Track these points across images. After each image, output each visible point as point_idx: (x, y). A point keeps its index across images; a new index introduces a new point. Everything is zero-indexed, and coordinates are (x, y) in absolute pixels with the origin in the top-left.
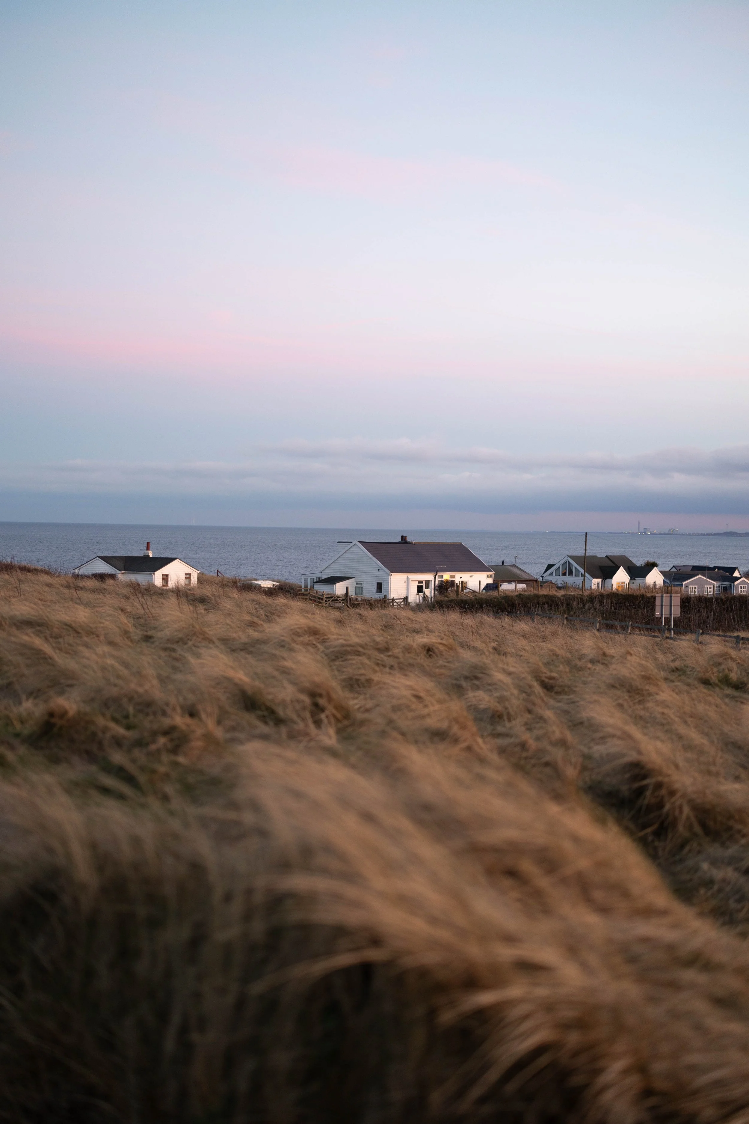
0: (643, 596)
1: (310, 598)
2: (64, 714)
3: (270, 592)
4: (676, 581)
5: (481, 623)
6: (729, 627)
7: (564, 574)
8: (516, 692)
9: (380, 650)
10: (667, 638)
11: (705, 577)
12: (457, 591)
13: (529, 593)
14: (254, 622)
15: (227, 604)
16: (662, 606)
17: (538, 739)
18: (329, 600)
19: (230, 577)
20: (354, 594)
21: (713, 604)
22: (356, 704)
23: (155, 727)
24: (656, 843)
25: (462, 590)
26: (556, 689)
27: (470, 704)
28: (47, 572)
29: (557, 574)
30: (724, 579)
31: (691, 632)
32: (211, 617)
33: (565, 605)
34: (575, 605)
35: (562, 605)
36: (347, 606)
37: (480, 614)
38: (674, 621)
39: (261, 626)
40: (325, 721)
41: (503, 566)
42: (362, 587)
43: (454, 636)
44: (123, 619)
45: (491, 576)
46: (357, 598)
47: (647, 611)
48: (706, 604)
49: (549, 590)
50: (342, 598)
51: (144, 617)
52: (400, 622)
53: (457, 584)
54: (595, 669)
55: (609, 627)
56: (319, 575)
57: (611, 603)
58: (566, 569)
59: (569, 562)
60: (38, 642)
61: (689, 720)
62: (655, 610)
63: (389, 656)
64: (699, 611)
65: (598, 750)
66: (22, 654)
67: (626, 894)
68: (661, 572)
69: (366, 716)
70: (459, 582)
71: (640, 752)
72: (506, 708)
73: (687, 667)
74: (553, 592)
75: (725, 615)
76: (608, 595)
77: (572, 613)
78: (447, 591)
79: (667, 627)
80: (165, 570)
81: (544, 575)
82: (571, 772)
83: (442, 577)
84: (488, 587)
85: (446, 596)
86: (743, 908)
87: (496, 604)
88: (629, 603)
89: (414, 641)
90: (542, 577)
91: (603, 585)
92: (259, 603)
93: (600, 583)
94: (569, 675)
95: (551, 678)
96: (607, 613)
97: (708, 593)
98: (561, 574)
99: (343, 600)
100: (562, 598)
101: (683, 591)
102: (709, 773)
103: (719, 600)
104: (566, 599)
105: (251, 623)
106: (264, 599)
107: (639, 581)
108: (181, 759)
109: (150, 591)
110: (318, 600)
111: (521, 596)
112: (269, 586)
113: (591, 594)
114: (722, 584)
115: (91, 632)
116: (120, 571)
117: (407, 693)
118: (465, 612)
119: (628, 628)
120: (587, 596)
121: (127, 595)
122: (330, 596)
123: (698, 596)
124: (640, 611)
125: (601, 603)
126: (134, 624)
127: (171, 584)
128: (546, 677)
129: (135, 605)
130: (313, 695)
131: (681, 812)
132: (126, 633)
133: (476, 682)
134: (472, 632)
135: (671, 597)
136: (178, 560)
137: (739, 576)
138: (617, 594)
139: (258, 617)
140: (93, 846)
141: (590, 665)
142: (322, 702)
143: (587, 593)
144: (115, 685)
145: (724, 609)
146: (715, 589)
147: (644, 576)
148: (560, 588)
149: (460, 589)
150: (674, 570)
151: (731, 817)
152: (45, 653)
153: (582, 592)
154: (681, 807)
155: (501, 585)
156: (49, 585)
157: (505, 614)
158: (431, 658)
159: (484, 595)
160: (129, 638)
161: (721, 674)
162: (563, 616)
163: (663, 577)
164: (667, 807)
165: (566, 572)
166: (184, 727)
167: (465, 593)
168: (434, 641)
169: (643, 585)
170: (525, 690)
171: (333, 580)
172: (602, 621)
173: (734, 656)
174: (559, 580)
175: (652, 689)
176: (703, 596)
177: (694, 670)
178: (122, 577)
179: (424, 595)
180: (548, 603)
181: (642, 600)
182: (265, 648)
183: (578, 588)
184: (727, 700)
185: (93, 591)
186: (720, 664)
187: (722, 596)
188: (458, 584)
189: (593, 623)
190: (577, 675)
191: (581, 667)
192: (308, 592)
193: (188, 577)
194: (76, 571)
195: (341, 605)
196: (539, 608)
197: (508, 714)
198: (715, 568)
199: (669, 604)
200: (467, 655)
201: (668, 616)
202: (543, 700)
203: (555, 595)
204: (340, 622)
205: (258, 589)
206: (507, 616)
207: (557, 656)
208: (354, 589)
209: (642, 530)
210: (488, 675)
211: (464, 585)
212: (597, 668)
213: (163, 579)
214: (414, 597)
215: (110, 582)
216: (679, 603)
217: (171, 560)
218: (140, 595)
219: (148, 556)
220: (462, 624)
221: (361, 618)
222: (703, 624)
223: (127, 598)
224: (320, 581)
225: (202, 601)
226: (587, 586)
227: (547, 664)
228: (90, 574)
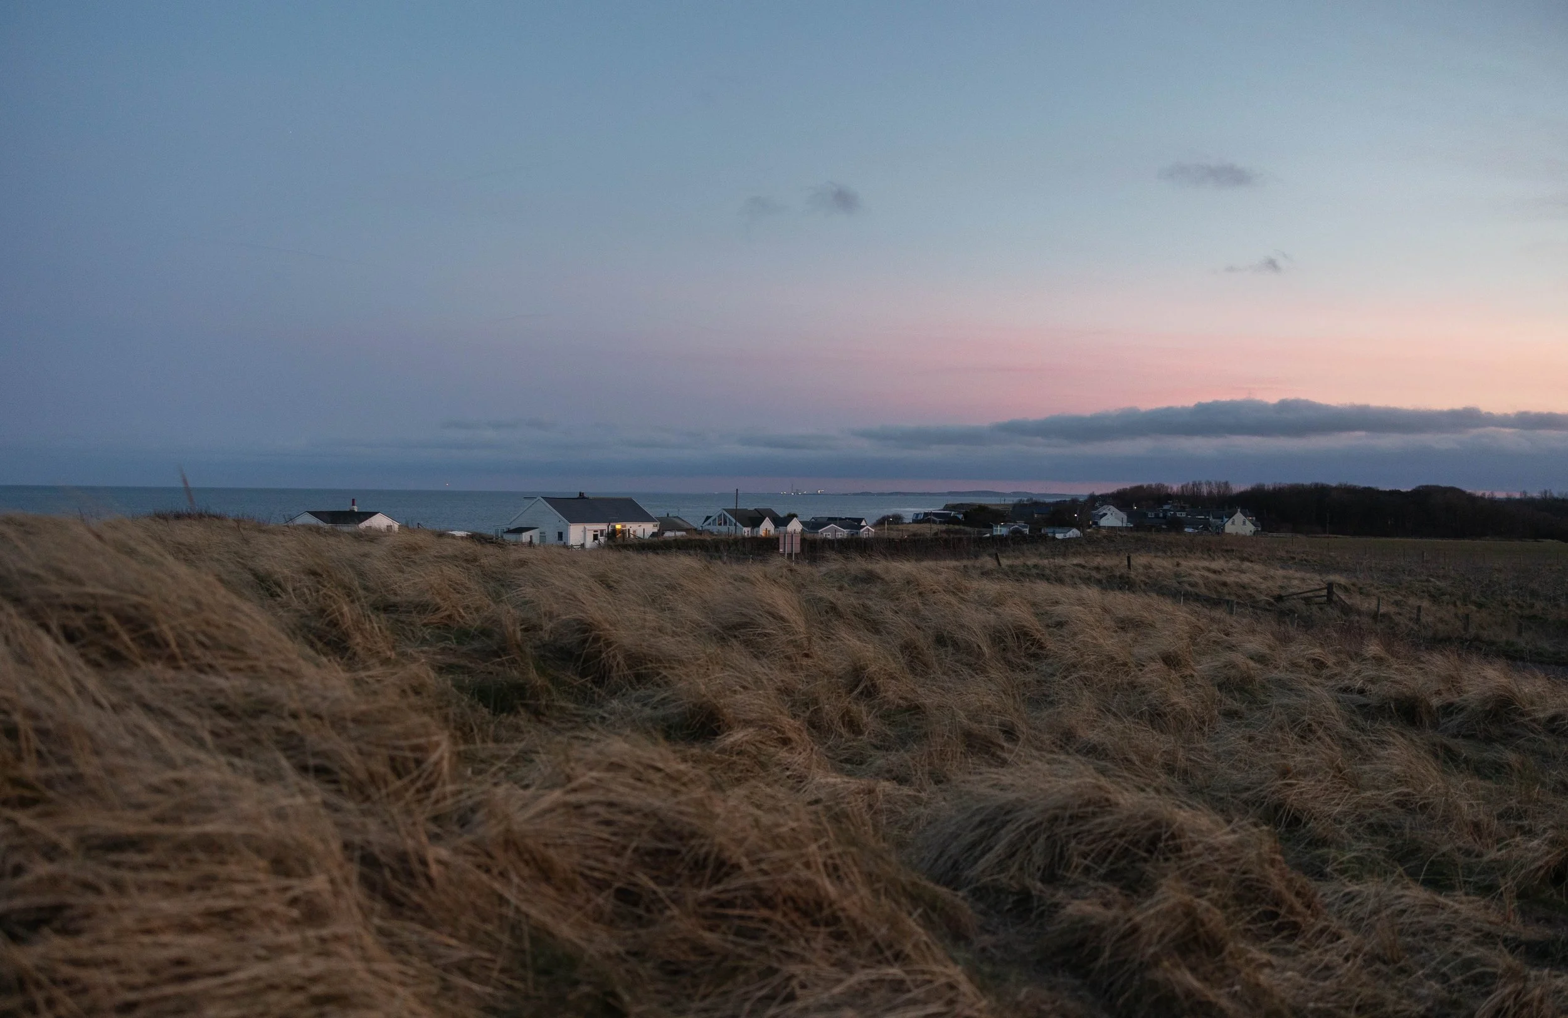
0: (774, 539)
4: (811, 529)
7: (720, 524)
11: (838, 525)
12: (625, 537)
13: (687, 538)
16: (785, 544)
20: (538, 541)
21: (834, 544)
25: (630, 536)
29: (714, 524)
30: (852, 527)
41: (667, 517)
42: (545, 536)
45: (656, 526)
46: (540, 545)
49: (705, 535)
50: (527, 545)
53: (626, 531)
56: (508, 526)
58: (721, 520)
59: (724, 514)
62: (780, 547)
68: (799, 521)
70: (628, 530)
74: (709, 537)
76: (757, 541)
78: (616, 537)
80: (369, 521)
81: (702, 525)
83: (613, 526)
84: (653, 534)
85: (615, 541)
87: (656, 546)
88: (763, 544)
90: (700, 526)
91: (753, 534)
93: (750, 531)
98: (717, 524)
101: (812, 536)
103: (839, 541)
107: (782, 529)
110: (507, 546)
111: (680, 540)
112: (462, 535)
114: (848, 530)
116: (327, 523)
122: (516, 543)
123: (822, 538)
127: (374, 532)
135: (792, 537)
136: (380, 513)
137: (865, 524)
146: (840, 533)
147: (786, 525)
148: (715, 535)
149: (628, 535)
150: (815, 520)
155: (664, 533)
159: (649, 540)
163: (801, 525)
165: (721, 522)
167: (633, 538)
169: (784, 532)
171: (520, 530)
174: (715, 529)
176: (827, 538)
178: (329, 527)
179: (598, 540)
180: (700, 545)
181: (773, 541)
187: (846, 538)
192: (498, 541)
193: (390, 527)
194: (288, 524)
195: (525, 549)
198: (847, 518)
199: (790, 543)
201: (791, 552)
208: (538, 537)
211: (632, 532)
214: (589, 542)
215: (317, 531)
216: (799, 542)
217: (374, 514)
219: (354, 510)
224: (509, 531)
226: (739, 533)
228: (301, 525)
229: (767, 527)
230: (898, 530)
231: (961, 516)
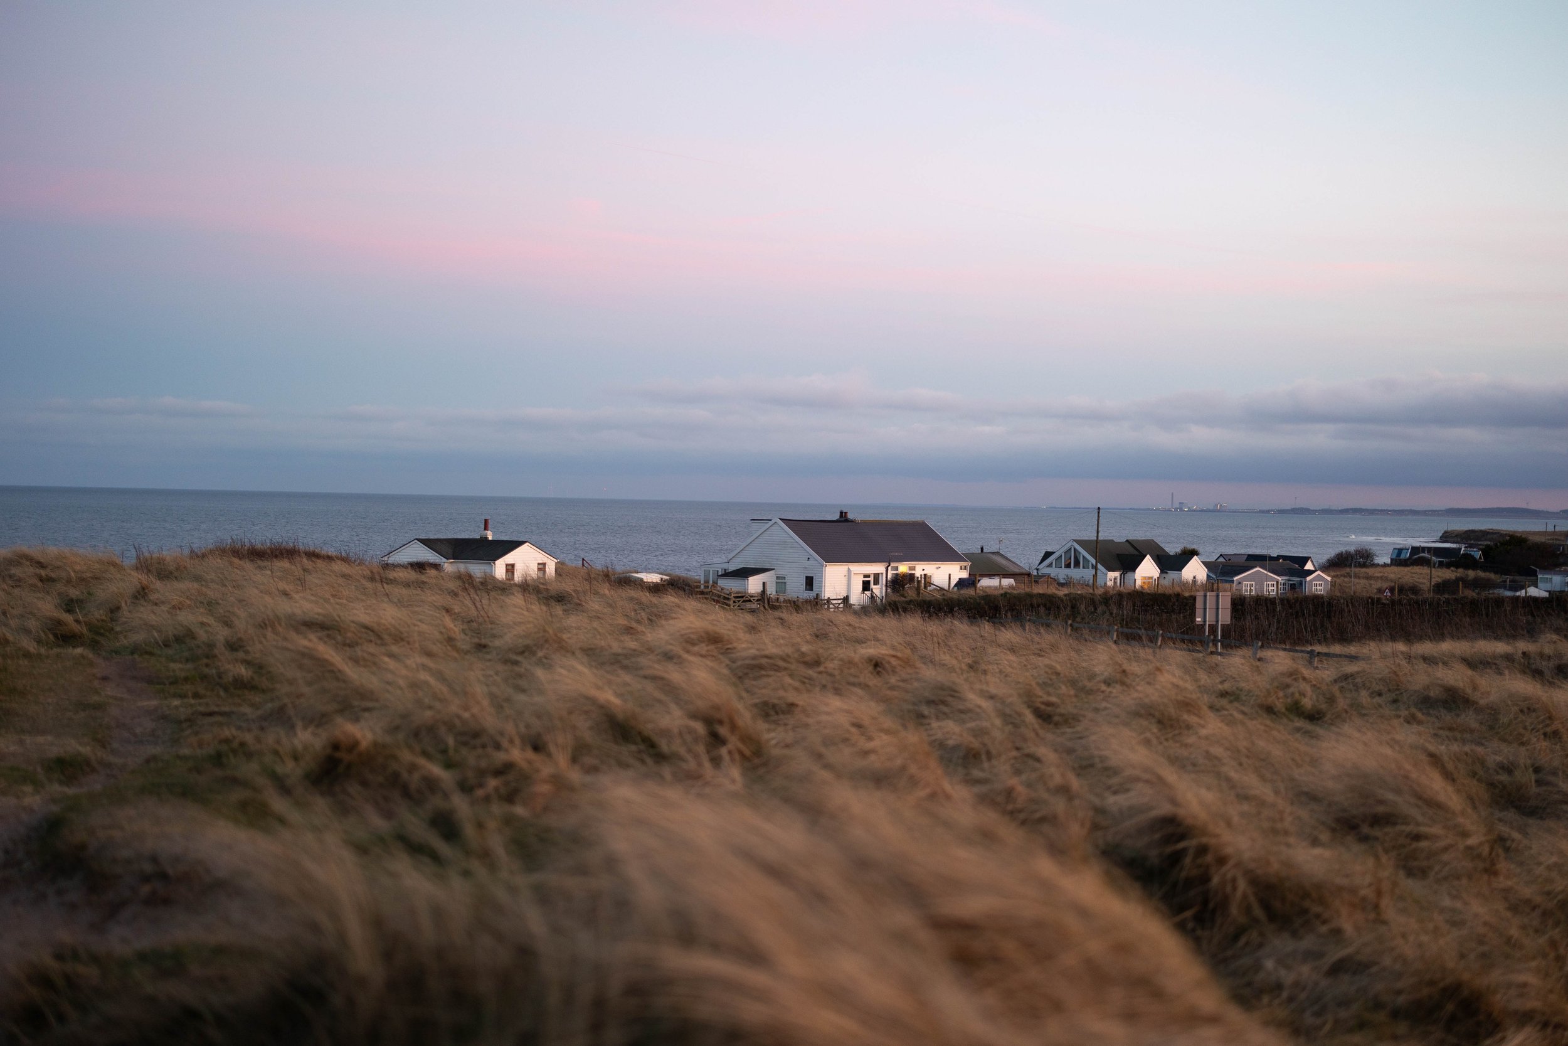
0: (1178, 595)
1: (713, 597)
2: (354, 745)
3: (655, 588)
4: (1224, 576)
5: (951, 631)
6: (1299, 639)
7: (1068, 566)
8: (998, 722)
9: (807, 664)
10: (1212, 653)
11: (1266, 570)
12: (918, 589)
13: (1018, 592)
14: (632, 628)
15: (594, 605)
16: (1205, 609)
17: (1029, 785)
18: (739, 601)
19: (599, 567)
20: (774, 593)
21: (1276, 607)
22: (773, 739)
23: (483, 764)
24: (1199, 932)
25: (925, 587)
26: (1056, 718)
27: (933, 738)
28: (345, 560)
29: (1058, 566)
30: (1291, 573)
31: (1246, 644)
32: (573, 620)
33: (1069, 608)
34: (1083, 607)
35: (1065, 608)
36: (764, 607)
37: (949, 619)
38: (1222, 630)
39: (642, 633)
40: (726, 757)
41: (982, 554)
42: (785, 583)
43: (914, 649)
44: (448, 621)
45: (965, 568)
46: (778, 598)
47: (1184, 617)
48: (1267, 607)
49: (1046, 587)
50: (756, 598)
51: (477, 619)
52: (836, 629)
53: (918, 578)
54: (1110, 692)
55: (1130, 638)
56: (725, 566)
57: (1134, 606)
58: (1070, 558)
59: (1075, 549)
60: (326, 651)
61: (1244, 760)
62: (1195, 615)
63: (820, 673)
64: (1257, 618)
65: (1115, 802)
66: (301, 667)
67: (1158, 994)
68: (1204, 563)
69: (786, 752)
70: (921, 575)
71: (1174, 801)
72: (984, 745)
73: (1241, 690)
74: (1052, 590)
75: (1293, 622)
76: (1129, 594)
77: (1078, 619)
78: (903, 588)
79: (1212, 637)
80: (509, 558)
81: (1039, 567)
82: (1076, 830)
83: (897, 568)
84: (961, 583)
85: (903, 596)
86: (1324, 1024)
87: (972, 606)
88: (1159, 606)
89: (855, 652)
90: (1037, 569)
91: (1122, 581)
92: (640, 603)
93: (1119, 578)
94: (1074, 700)
95: (1048, 704)
96: (1128, 620)
97: (1269, 592)
98: (1063, 566)
99: (757, 600)
100: (1064, 598)
101: (1234, 590)
102: (1274, 831)
103: (1284, 601)
104: (1070, 600)
105: (628, 629)
106: (646, 597)
107: (1172, 575)
108: (519, 810)
109: (489, 585)
110: (723, 600)
111: (1008, 596)
112: (654, 581)
113: (1106, 593)
114: (1289, 580)
115: (399, 638)
116: (447, 559)
117: (844, 720)
118: (930, 616)
119: (1157, 639)
120: (1100, 595)
121: (456, 590)
122: (740, 595)
123: (1256, 595)
124: (1174, 616)
125: (1120, 605)
126: (463, 630)
127: (518, 577)
128: (1043, 703)
129: (465, 604)
130: (710, 721)
131: (1235, 888)
132: (450, 640)
133: (945, 709)
134: (939, 643)
135: (1218, 596)
136: (528, 544)
137: (1312, 568)
138: (1142, 593)
139: (638, 622)
140: (377, 923)
141: (1103, 687)
142: (723, 731)
143: (1099, 591)
144: (430, 708)
145: (1292, 614)
146: (1280, 586)
147: (1180, 569)
148: (1062, 585)
149: (923, 585)
150: (1221, 559)
151: (1306, 895)
152: (332, 664)
153: (1094, 590)
154: (1234, 880)
155: (979, 581)
156: (345, 576)
157: (985, 619)
158: (880, 676)
159: (956, 594)
160: (455, 648)
161: (1289, 700)
162: (1066, 623)
163: (1206, 570)
164: (1216, 880)
165: (1070, 563)
166: (524, 765)
167: (930, 591)
168: (883, 652)
169: (1178, 581)
170: (1010, 719)
171: (745, 574)
172: (1120, 629)
173: (1307, 676)
174: (1061, 573)
175: (1193, 719)
176: (1262, 596)
177: (1251, 694)
178: (450, 566)
179: (872, 594)
180: (1045, 606)
181: (1177, 601)
182: (643, 661)
183: (1087, 585)
184: (1298, 735)
185: (407, 585)
186: (1288, 686)
187: (1290, 595)
188: (920, 579)
189: (1108, 633)
190: (1086, 700)
191: (1092, 690)
192: (709, 590)
193: (542, 567)
194: (386, 558)
195: (754, 606)
196: (1032, 612)
197: (988, 753)
198: (1279, 557)
199: (1215, 607)
200: (929, 673)
201: (1214, 623)
202: (1037, 734)
203: (1054, 593)
204: (752, 629)
205: (640, 585)
206: (988, 621)
207: (1058, 674)
208: (775, 585)
209: (1176, 505)
210: (959, 698)
211: (928, 580)
212: (1114, 691)
213: (507, 570)
214: (857, 597)
215: (432, 572)
216: (1229, 605)
217: (518, 544)
218: (472, 591)
219: (487, 538)
220: (924, 632)
221: (782, 624)
222: (1263, 635)
223: (455, 594)
224: (727, 574)
225: (560, 599)
226: (1100, 582)
227: (1043, 685)
228: (406, 563)
229: (1147, 570)
230: (1368, 578)
231: (1477, 554)
